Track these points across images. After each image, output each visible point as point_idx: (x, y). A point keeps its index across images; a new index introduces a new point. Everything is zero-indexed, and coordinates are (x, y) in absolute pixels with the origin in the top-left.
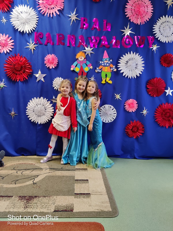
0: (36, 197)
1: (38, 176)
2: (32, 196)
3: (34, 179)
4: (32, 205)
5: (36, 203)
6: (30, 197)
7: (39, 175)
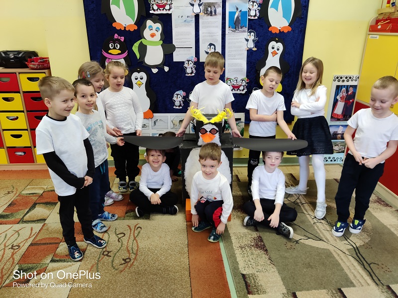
0: (266, 250)
1: (321, 240)
2: (265, 247)
3: (309, 238)
4: (248, 251)
5: (252, 254)
6: (264, 245)
7: (326, 240)
